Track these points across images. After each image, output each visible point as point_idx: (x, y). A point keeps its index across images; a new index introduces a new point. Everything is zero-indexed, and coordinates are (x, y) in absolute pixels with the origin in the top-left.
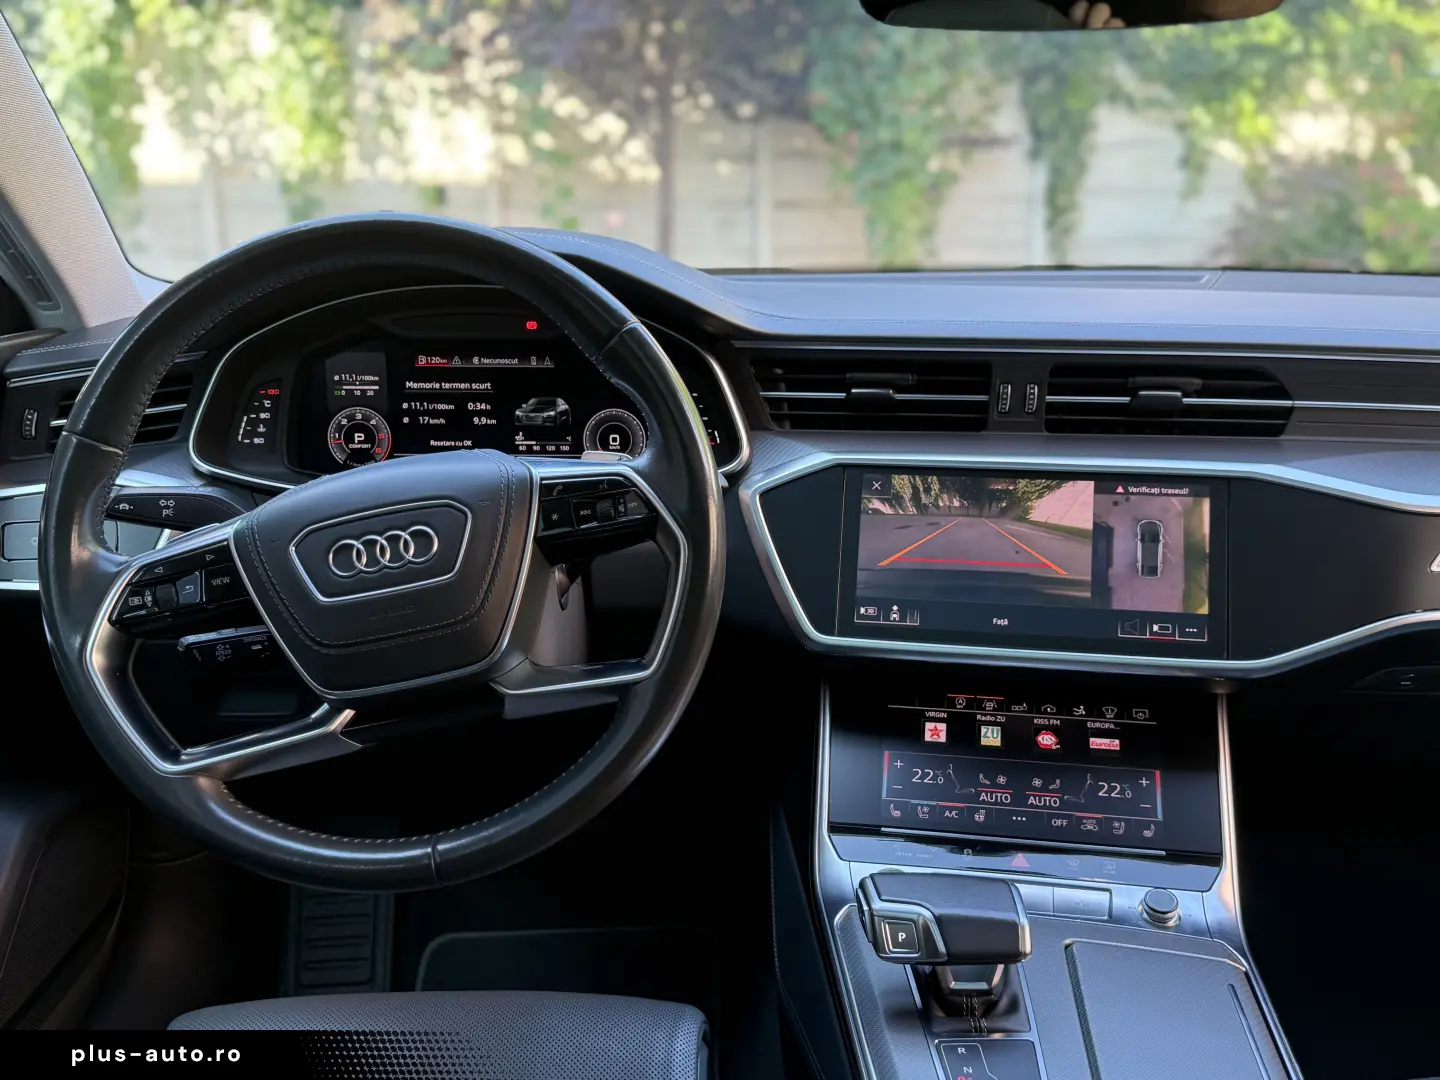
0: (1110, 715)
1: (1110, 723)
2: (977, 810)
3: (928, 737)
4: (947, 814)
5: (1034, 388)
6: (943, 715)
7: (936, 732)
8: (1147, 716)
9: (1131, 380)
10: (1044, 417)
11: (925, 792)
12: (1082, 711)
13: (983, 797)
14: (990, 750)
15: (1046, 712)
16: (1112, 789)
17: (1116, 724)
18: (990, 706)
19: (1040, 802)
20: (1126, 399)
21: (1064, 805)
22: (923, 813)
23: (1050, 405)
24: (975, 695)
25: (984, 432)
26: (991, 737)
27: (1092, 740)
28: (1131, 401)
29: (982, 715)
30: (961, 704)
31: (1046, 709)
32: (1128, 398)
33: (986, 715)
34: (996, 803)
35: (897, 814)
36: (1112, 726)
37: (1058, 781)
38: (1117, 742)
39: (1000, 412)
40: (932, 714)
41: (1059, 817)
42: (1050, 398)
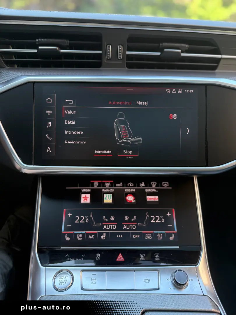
0: (154, 186)
1: (154, 189)
2: (102, 234)
3: (82, 201)
4: (90, 237)
5: (121, 47)
6: (89, 190)
7: (86, 198)
8: (168, 185)
9: (161, 44)
10: (126, 61)
11: (80, 227)
12: (143, 184)
13: (105, 227)
14: (108, 205)
15: (129, 186)
16: (156, 219)
17: (156, 189)
18: (108, 185)
19: (128, 227)
20: (158, 54)
21: (138, 228)
22: (80, 237)
23: (128, 55)
24: (102, 180)
25: (101, 68)
26: (108, 199)
27: (148, 197)
28: (161, 54)
29: (105, 189)
30: (96, 185)
31: (129, 185)
32: (160, 53)
33: (106, 189)
34: (110, 230)
35: (68, 239)
36: (155, 190)
37: (135, 217)
38: (157, 197)
39: (107, 59)
40: (84, 190)
41: (136, 234)
42: (128, 53)
